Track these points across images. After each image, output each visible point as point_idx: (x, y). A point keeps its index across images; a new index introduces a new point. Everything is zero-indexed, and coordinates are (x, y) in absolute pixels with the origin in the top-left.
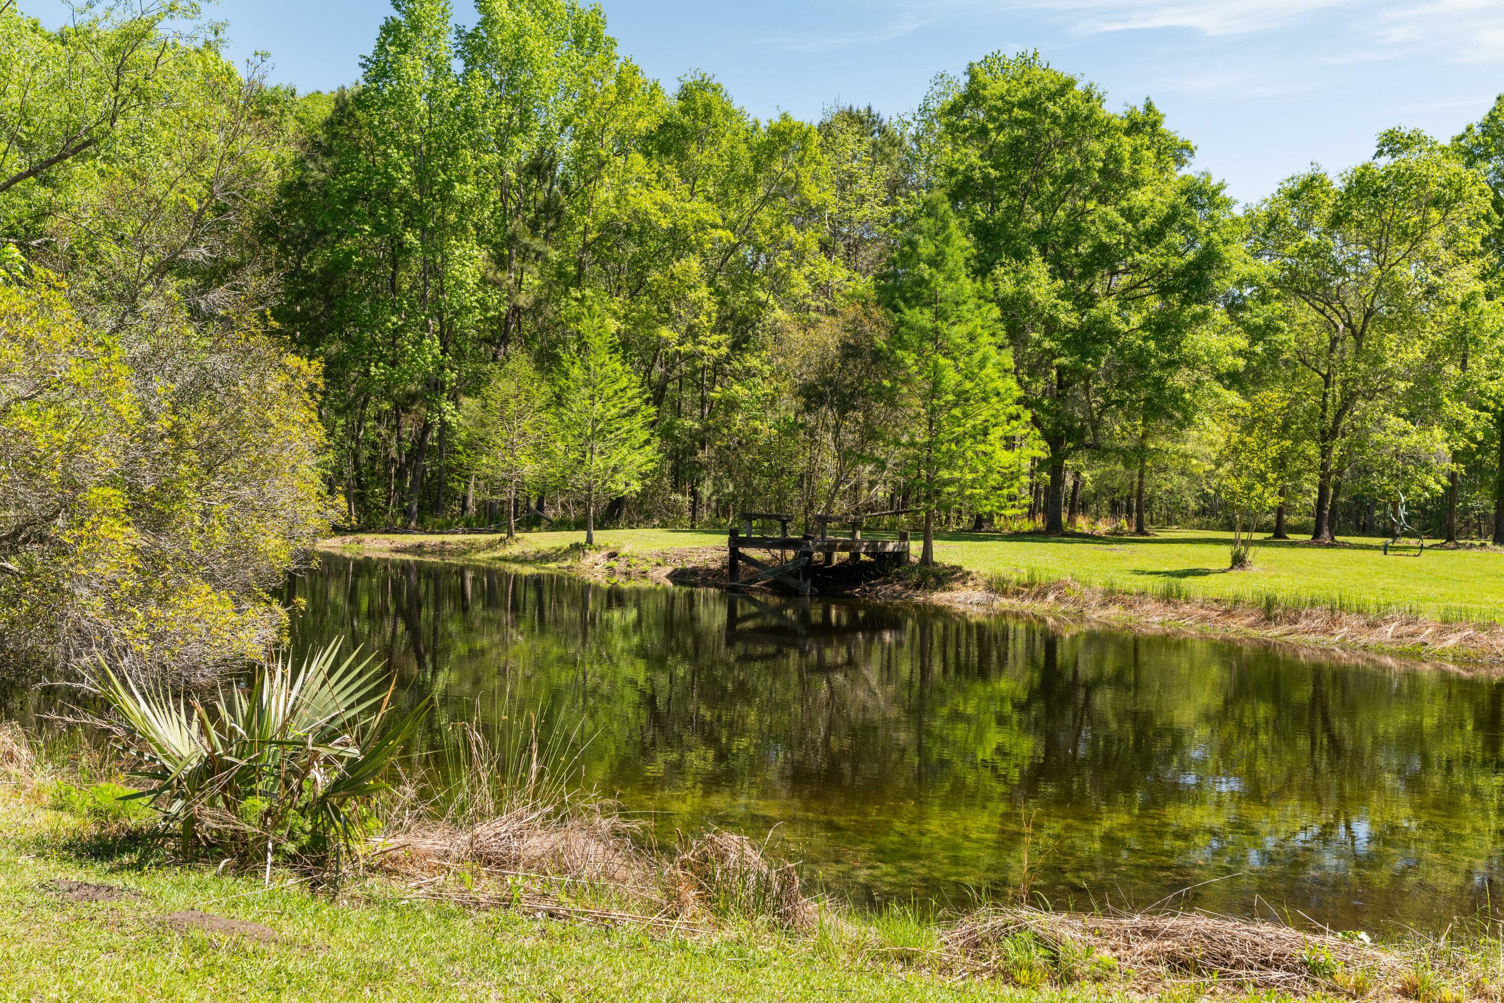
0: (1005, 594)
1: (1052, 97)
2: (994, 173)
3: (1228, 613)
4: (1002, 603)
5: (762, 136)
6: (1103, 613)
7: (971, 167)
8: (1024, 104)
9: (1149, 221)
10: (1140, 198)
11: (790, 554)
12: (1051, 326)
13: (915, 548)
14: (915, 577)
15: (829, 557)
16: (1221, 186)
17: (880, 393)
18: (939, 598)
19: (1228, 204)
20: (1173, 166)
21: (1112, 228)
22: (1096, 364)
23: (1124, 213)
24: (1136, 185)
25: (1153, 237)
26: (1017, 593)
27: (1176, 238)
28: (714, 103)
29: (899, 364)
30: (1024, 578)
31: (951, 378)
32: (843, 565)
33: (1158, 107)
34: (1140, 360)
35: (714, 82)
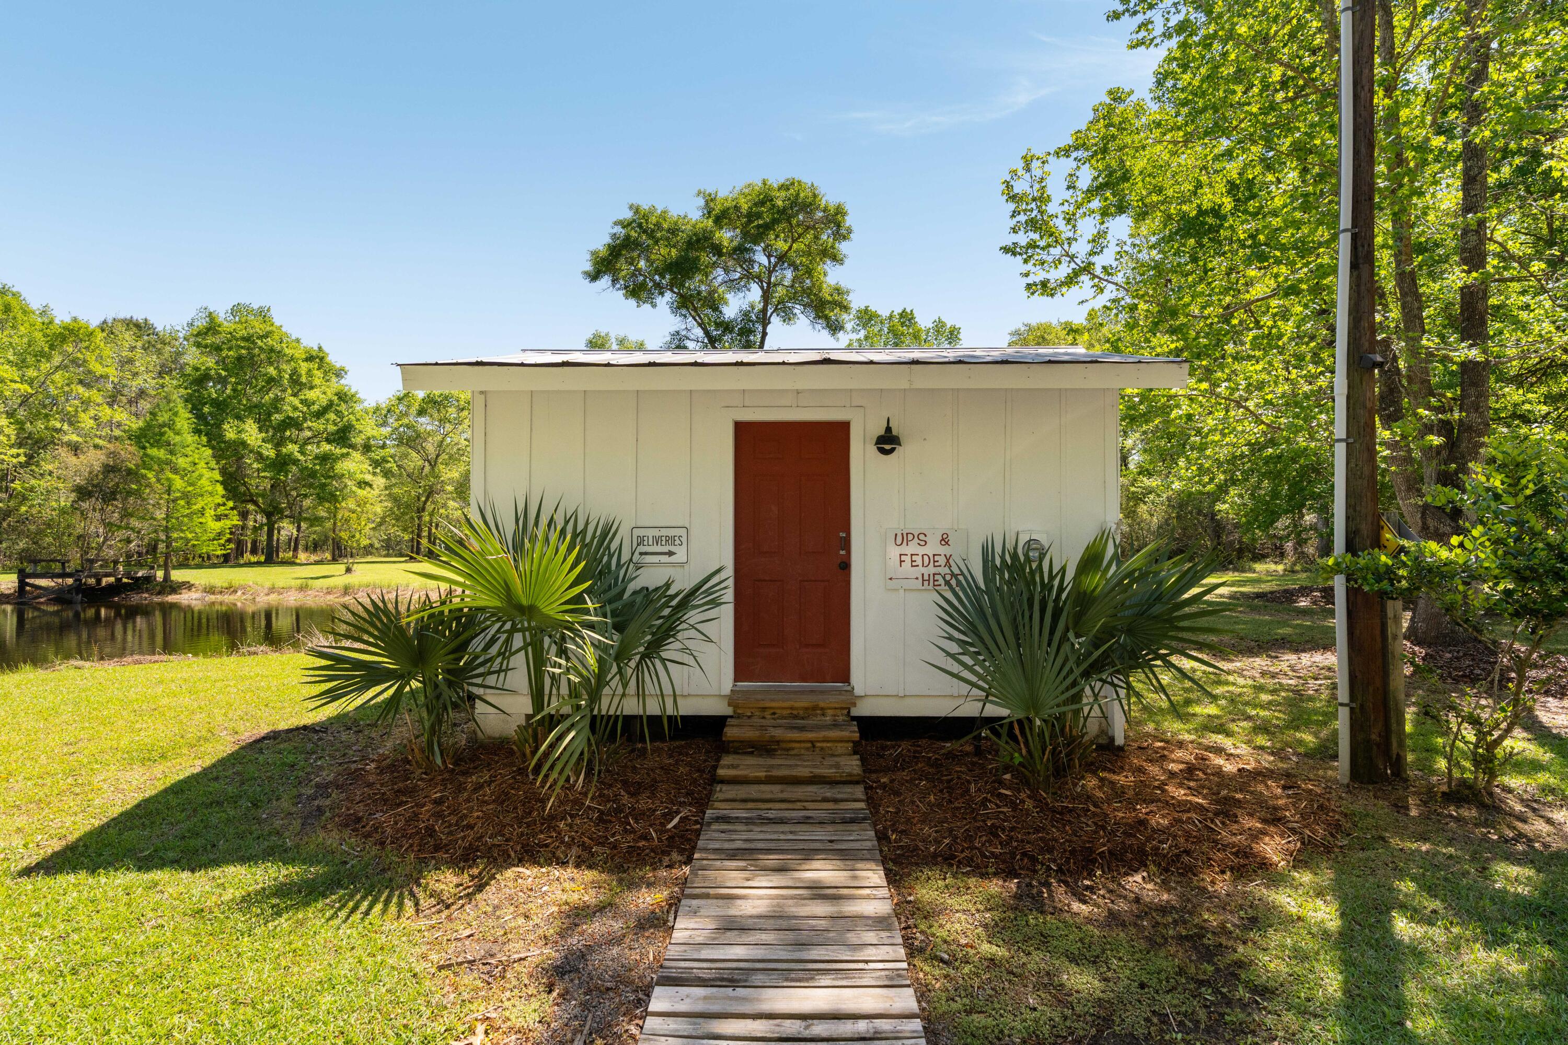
0: (213, 593)
1: (261, 337)
2: (223, 373)
3: (329, 593)
4: (212, 598)
5: (56, 328)
6: (266, 598)
7: (208, 369)
8: (244, 339)
9: (315, 408)
10: (311, 395)
11: (70, 581)
12: (260, 457)
13: (160, 574)
14: (158, 588)
15: (99, 581)
16: (356, 393)
17: (129, 493)
18: (172, 598)
19: (361, 401)
20: (334, 379)
21: (295, 409)
22: (286, 476)
23: (302, 402)
24: (311, 388)
25: (319, 414)
26: (221, 592)
27: (332, 416)
28: (14, 303)
29: (144, 477)
30: (225, 585)
31: (178, 483)
32: (110, 586)
33: (325, 348)
34: (313, 474)
35: (14, 290)
